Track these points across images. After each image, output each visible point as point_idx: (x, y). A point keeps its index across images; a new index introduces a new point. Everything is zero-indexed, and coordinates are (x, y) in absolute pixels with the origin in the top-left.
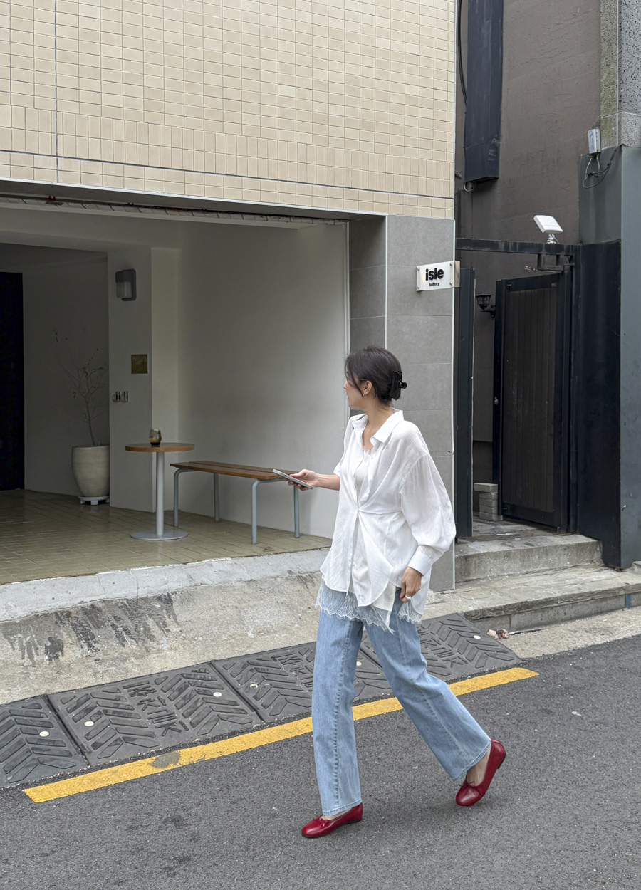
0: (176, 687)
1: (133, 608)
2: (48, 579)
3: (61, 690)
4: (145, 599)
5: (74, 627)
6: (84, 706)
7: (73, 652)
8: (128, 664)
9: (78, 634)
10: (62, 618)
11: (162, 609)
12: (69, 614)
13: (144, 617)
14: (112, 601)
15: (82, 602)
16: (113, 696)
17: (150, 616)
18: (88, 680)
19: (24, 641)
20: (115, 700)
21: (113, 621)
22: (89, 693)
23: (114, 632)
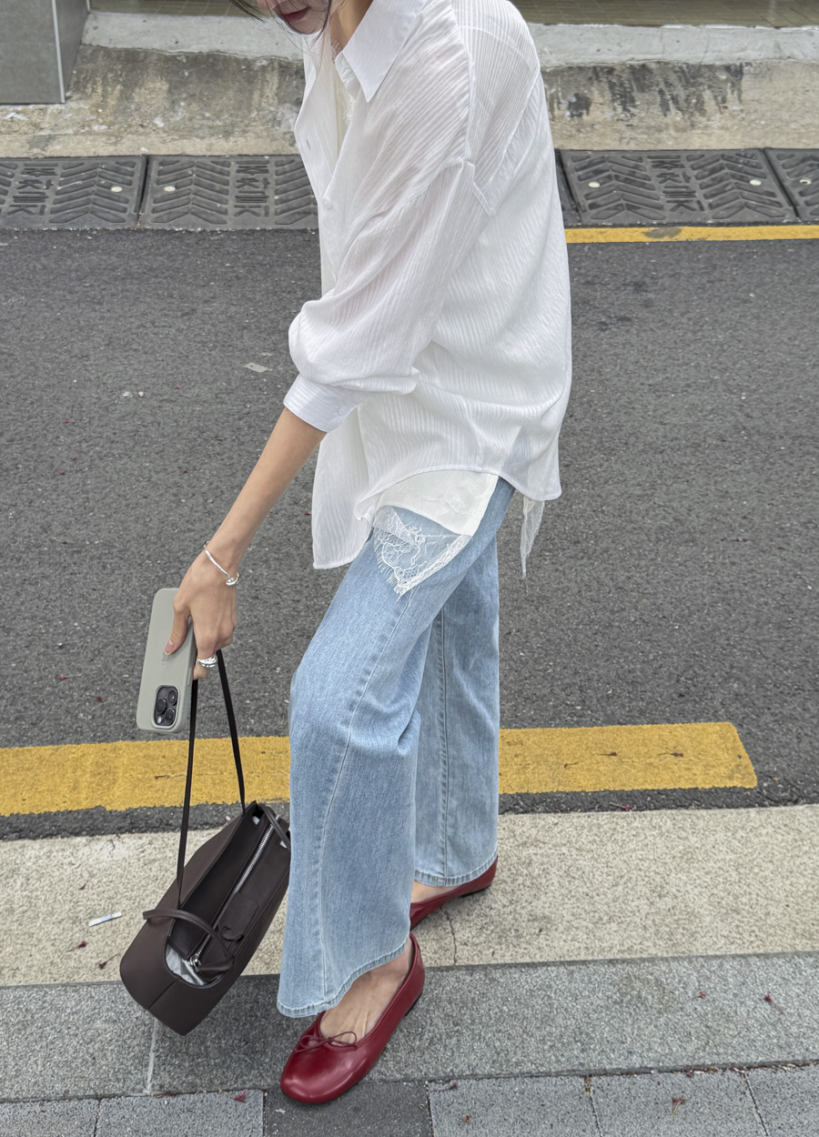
0: (710, 167)
1: (692, 75)
3: (577, 148)
4: (710, 67)
5: (612, 86)
6: (595, 168)
7: (602, 112)
8: (664, 135)
9: (614, 94)
10: (601, 74)
11: (726, 81)
12: (611, 71)
13: (701, 88)
14: (669, 63)
15: (632, 59)
16: (632, 163)
17: (710, 87)
18: (611, 143)
20: (633, 167)
21: (662, 86)
22: (606, 156)
23: (659, 99)
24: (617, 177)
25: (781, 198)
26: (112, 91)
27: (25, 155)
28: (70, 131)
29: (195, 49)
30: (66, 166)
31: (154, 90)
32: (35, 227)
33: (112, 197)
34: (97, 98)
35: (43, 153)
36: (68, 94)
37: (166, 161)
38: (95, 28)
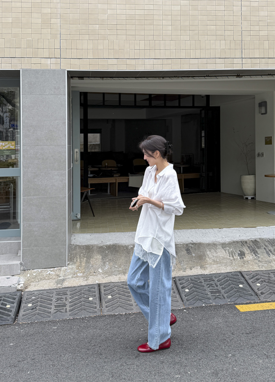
1: (272, 242)
2: (237, 228)
3: (246, 270)
5: (249, 247)
6: (256, 278)
7: (249, 257)
8: (272, 264)
9: (250, 250)
10: (244, 243)
12: (246, 242)
14: (263, 239)
15: (251, 238)
16: (267, 275)
18: (257, 268)
19: (230, 250)
20: (268, 277)
21: (264, 246)
22: (257, 273)
23: (265, 251)
24: (265, 281)
26: (83, 260)
27: (55, 288)
29: (108, 243)
30: (71, 291)
31: (97, 258)
32: (65, 318)
33: (90, 302)
34: (78, 263)
35: (62, 286)
37: (106, 285)
38: (74, 239)
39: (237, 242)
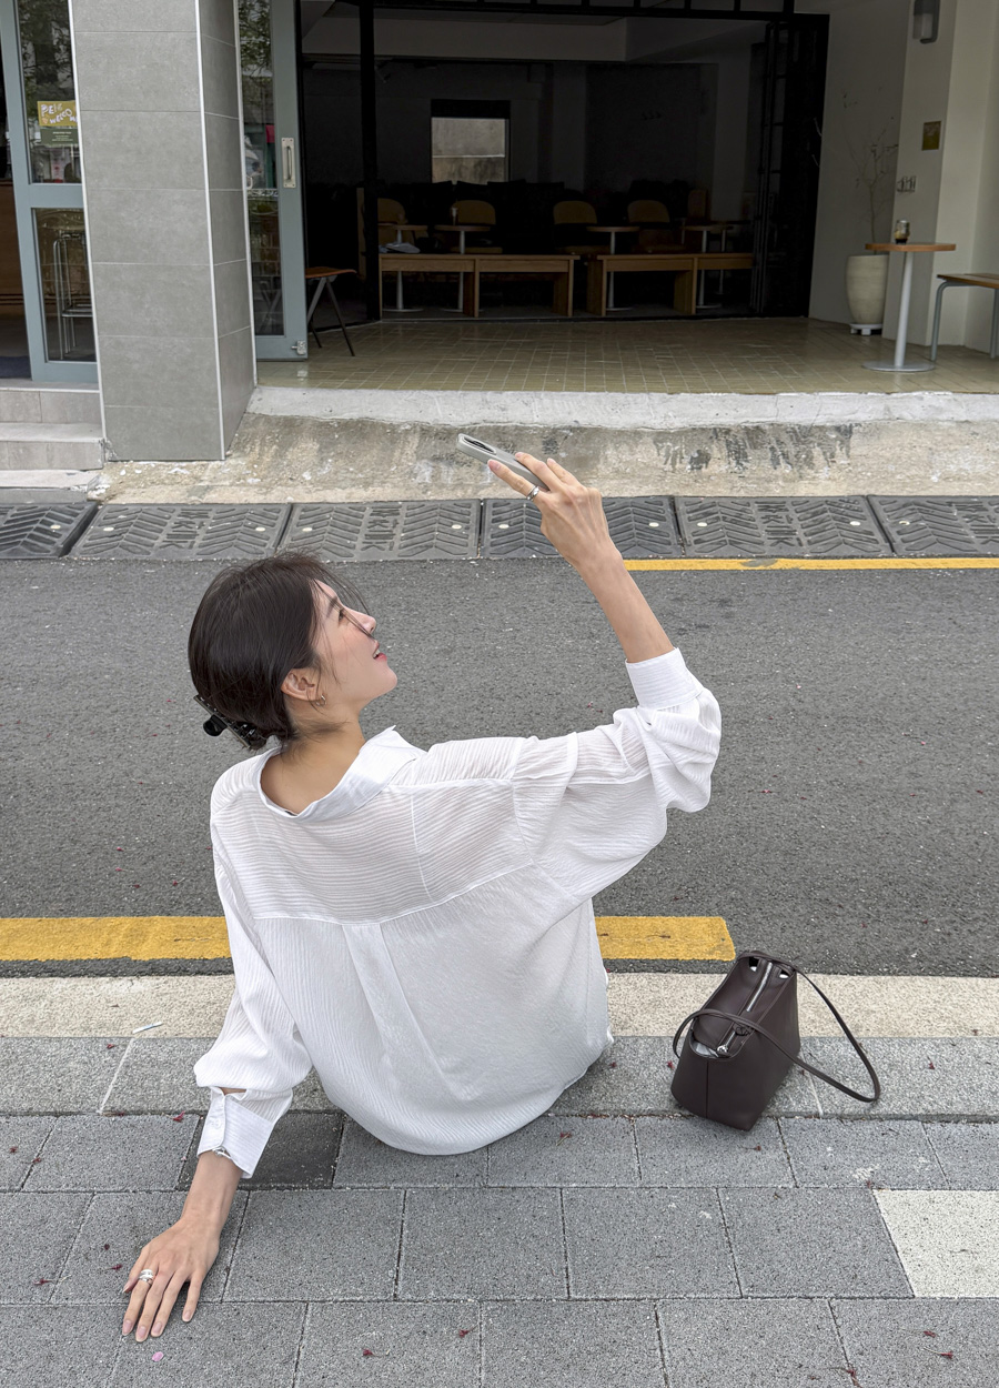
0: (813, 510)
1: (802, 435)
3: (690, 495)
4: (821, 428)
5: (728, 444)
6: (704, 511)
7: (719, 465)
8: (772, 485)
9: (730, 451)
10: (719, 434)
11: (836, 439)
12: (728, 431)
13: (811, 445)
15: (747, 422)
16: (741, 507)
17: (819, 445)
18: (723, 491)
19: (672, 449)
20: (740, 511)
21: (774, 444)
22: (717, 501)
23: (770, 455)
24: (724, 518)
25: (878, 536)
26: (268, 450)
27: (183, 502)
28: (227, 483)
29: (346, 416)
30: (219, 511)
31: (307, 448)
32: (184, 558)
33: (255, 535)
34: (254, 456)
35: (200, 500)
36: (228, 453)
37: (307, 508)
38: (260, 400)
39: (703, 429)
